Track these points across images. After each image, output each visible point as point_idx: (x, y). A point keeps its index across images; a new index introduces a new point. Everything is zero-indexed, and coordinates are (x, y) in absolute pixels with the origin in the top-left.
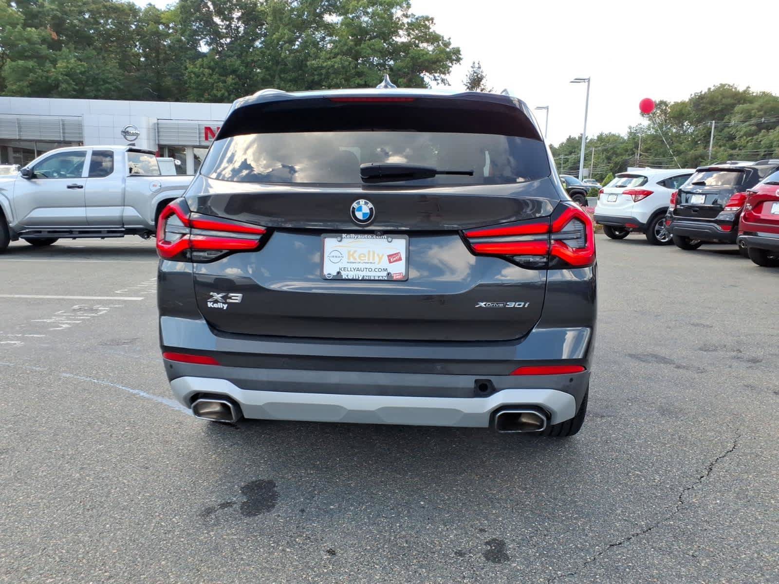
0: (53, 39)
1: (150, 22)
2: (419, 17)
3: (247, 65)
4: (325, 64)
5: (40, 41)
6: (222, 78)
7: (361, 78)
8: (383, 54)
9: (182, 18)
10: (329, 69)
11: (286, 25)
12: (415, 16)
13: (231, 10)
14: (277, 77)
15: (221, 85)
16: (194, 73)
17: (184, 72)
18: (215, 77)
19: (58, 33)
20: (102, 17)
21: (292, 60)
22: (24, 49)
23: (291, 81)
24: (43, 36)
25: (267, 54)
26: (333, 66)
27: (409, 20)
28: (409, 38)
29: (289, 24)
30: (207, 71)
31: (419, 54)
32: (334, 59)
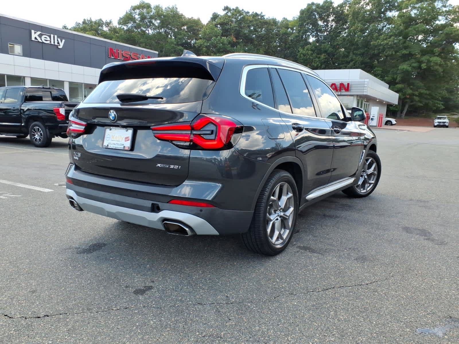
0: (234, 42)
1: (283, 28)
2: (454, 6)
3: (334, 47)
4: (383, 43)
5: (227, 43)
6: (318, 56)
7: (407, 50)
8: (426, 33)
9: (300, 24)
10: (384, 46)
11: (359, 21)
12: (451, 6)
13: (328, 16)
14: (351, 53)
15: (317, 59)
16: (303, 54)
17: (297, 54)
18: (314, 55)
19: (237, 38)
20: (259, 28)
21: (361, 43)
22: (220, 48)
23: (360, 55)
24: (229, 41)
25: (346, 40)
26: (387, 44)
27: (447, 9)
28: (447, 21)
29: (362, 20)
30: (310, 52)
31: (451, 31)
32: (389, 39)
